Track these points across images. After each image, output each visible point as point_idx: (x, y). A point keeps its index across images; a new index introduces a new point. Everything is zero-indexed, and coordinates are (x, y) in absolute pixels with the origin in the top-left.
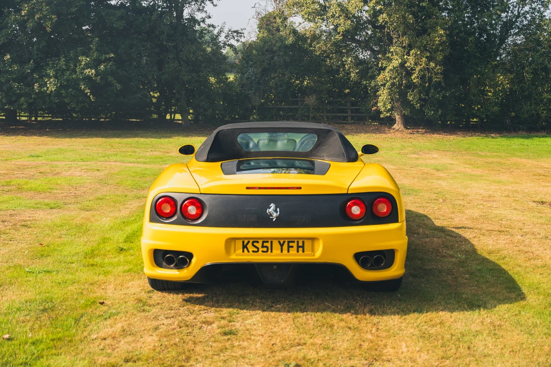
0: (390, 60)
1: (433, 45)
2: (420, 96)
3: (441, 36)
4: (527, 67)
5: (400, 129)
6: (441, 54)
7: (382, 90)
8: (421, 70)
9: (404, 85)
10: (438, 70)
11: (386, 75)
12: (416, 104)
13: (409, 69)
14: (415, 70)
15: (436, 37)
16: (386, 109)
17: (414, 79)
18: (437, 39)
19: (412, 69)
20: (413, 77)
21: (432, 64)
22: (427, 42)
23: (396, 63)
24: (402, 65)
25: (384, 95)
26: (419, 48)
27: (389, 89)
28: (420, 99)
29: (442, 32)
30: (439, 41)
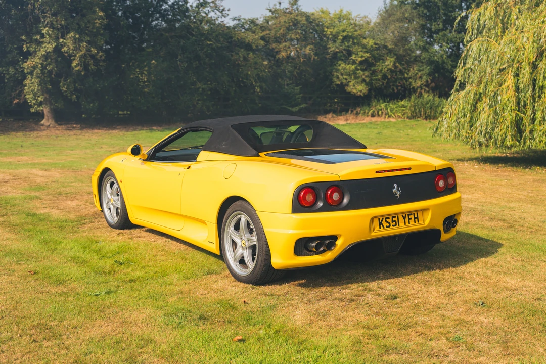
0: (39, 43)
1: (93, 28)
2: (75, 85)
3: (101, 17)
4: (181, 55)
5: (51, 126)
6: (101, 39)
7: (30, 78)
8: (81, 57)
9: (54, 73)
10: (101, 57)
11: (36, 60)
12: (71, 95)
13: (66, 54)
14: (76, 55)
15: (95, 19)
16: (37, 102)
17: (76, 67)
18: (97, 21)
19: (70, 56)
20: (74, 64)
21: (94, 51)
22: (86, 24)
23: (49, 47)
24: (57, 50)
25: (32, 85)
26: (77, 31)
27: (38, 77)
28: (76, 90)
29: (101, 14)
30: (99, 24)
